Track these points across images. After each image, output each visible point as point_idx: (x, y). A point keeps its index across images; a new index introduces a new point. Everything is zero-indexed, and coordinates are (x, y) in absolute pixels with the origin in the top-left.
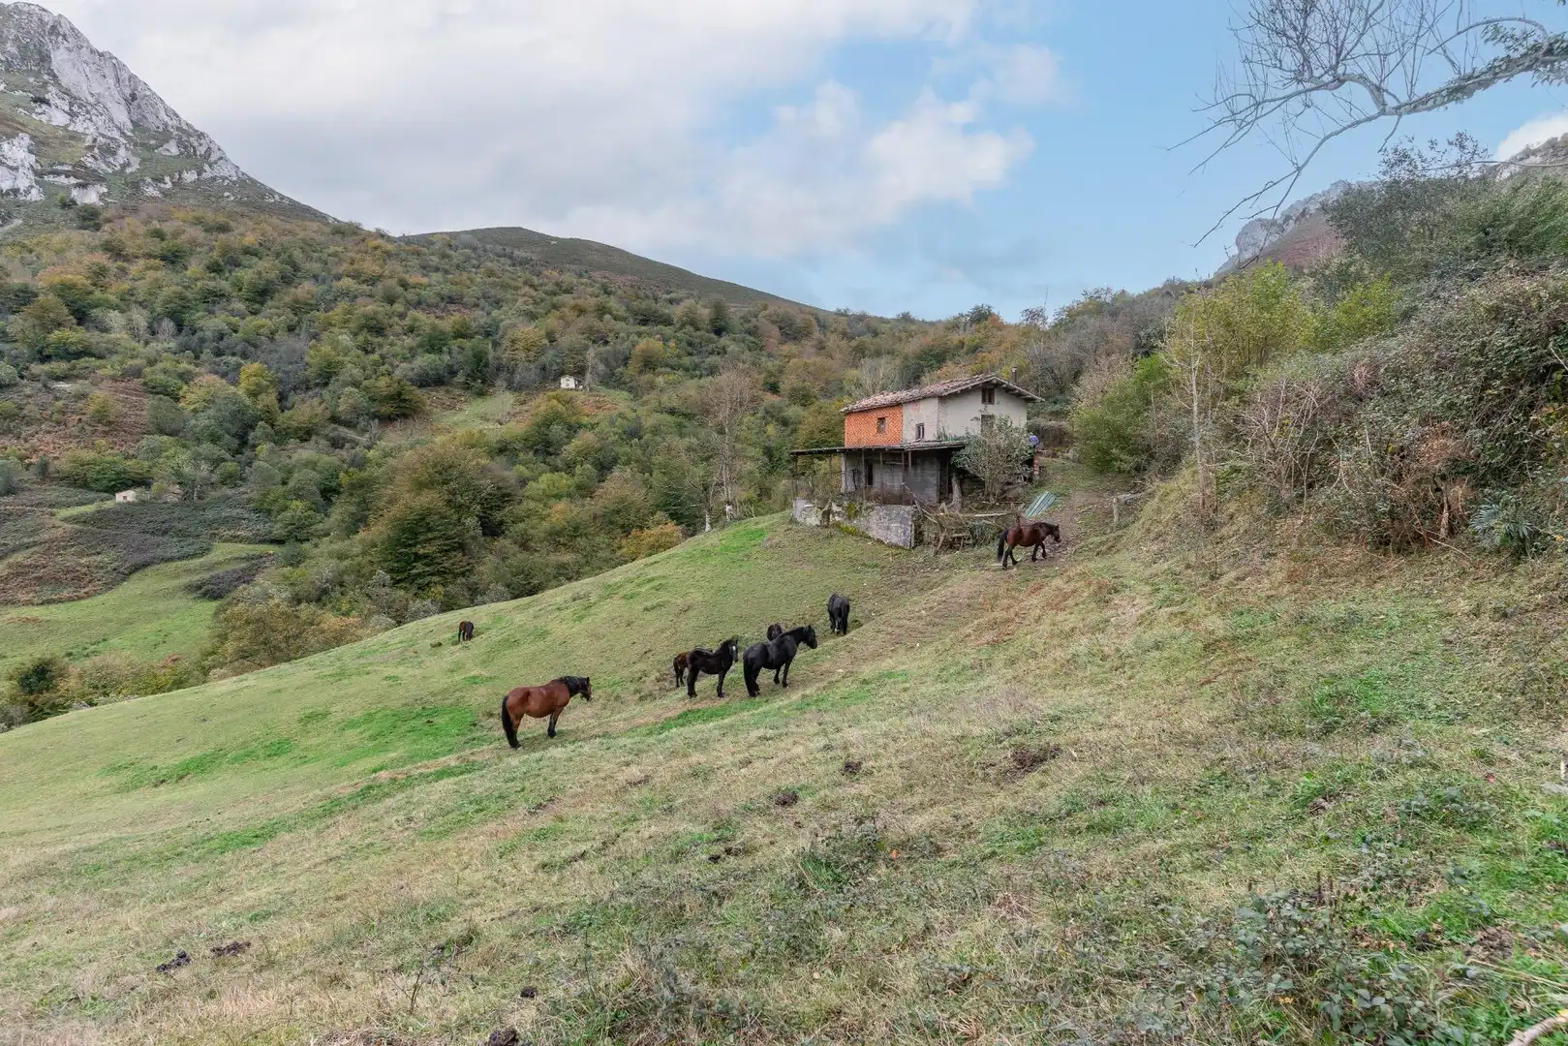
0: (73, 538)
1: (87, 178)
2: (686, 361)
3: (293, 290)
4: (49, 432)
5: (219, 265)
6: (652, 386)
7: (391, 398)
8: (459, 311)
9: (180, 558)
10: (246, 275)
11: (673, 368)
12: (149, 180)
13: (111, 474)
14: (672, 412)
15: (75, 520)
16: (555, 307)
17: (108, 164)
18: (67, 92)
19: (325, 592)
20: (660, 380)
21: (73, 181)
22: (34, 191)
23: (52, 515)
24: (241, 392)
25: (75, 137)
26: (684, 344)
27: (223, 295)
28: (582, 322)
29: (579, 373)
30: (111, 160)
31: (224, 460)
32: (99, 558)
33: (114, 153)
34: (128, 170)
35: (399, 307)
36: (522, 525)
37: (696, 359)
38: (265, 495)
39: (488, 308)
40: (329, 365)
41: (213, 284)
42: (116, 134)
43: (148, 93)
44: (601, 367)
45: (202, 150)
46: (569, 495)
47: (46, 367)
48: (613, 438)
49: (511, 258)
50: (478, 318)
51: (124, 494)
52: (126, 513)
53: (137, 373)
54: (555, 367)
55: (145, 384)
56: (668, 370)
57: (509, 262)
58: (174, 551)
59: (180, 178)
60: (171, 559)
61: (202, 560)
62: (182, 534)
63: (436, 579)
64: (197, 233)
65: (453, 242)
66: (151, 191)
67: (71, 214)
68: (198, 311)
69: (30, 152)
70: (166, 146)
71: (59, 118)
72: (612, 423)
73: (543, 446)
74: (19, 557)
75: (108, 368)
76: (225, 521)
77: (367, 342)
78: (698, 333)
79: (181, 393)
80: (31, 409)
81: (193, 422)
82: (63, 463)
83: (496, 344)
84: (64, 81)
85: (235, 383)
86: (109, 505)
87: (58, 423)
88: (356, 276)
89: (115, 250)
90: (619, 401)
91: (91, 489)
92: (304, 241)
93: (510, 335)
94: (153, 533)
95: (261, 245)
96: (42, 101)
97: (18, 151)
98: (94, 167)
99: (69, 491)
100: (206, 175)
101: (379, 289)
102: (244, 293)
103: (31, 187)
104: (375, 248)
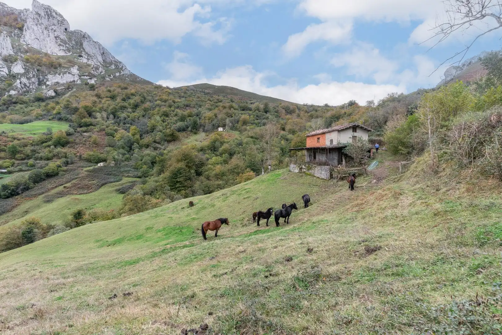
0: (87, 176)
1: (92, 76)
2: (256, 121)
3: (144, 105)
4: (82, 147)
5: (125, 98)
6: (246, 130)
7: (171, 135)
8: (190, 109)
9: (114, 182)
10: (132, 101)
11: (252, 124)
12: (107, 76)
13: (97, 158)
14: (252, 137)
15: (87, 171)
16: (217, 106)
17: (97, 72)
18: (87, 53)
19: (152, 192)
20: (248, 128)
21: (88, 77)
22: (79, 81)
23: (82, 170)
24: (130, 134)
25: (89, 65)
26: (255, 116)
27: (126, 107)
28: (225, 111)
29: (224, 126)
30: (98, 71)
31: (126, 154)
32: (93, 182)
33: (98, 69)
34: (102, 74)
35: (172, 109)
36: (207, 173)
37: (259, 121)
38: (136, 164)
39: (197, 107)
40: (154, 126)
41: (123, 104)
42: (99, 64)
43: (107, 52)
44: (230, 124)
45: (121, 67)
46: (221, 163)
47: (81, 129)
48: (234, 146)
49: (204, 92)
50: (195, 111)
51: (100, 164)
52: (101, 169)
53: (104, 130)
54: (217, 125)
55: (106, 133)
56: (251, 124)
57: (203, 94)
58: (112, 180)
59: (115, 75)
60: (112, 182)
61: (120, 182)
62: (115, 175)
63: (183, 188)
64: (120, 90)
65: (188, 89)
66: (108, 79)
67: (88, 86)
68: (119, 112)
69: (78, 70)
70: (111, 66)
71: (85, 61)
72: (234, 141)
73: (213, 148)
74: (74, 181)
75: (96, 129)
76: (126, 171)
77: (164, 119)
78: (260, 113)
79: (115, 135)
80: (77, 141)
81: (118, 143)
82: (85, 156)
83: (200, 118)
84: (86, 51)
85: (129, 132)
86: (96, 167)
87: (84, 144)
88: (161, 100)
89: (98, 96)
90: (236, 134)
91: (92, 162)
92: (147, 91)
93: (204, 115)
94: (107, 175)
95: (136, 92)
96: (81, 56)
97: (75, 70)
98: (93, 73)
99: (86, 163)
100: (122, 74)
101: (167, 104)
102: (131, 106)
103: (78, 80)
104: (166, 92)
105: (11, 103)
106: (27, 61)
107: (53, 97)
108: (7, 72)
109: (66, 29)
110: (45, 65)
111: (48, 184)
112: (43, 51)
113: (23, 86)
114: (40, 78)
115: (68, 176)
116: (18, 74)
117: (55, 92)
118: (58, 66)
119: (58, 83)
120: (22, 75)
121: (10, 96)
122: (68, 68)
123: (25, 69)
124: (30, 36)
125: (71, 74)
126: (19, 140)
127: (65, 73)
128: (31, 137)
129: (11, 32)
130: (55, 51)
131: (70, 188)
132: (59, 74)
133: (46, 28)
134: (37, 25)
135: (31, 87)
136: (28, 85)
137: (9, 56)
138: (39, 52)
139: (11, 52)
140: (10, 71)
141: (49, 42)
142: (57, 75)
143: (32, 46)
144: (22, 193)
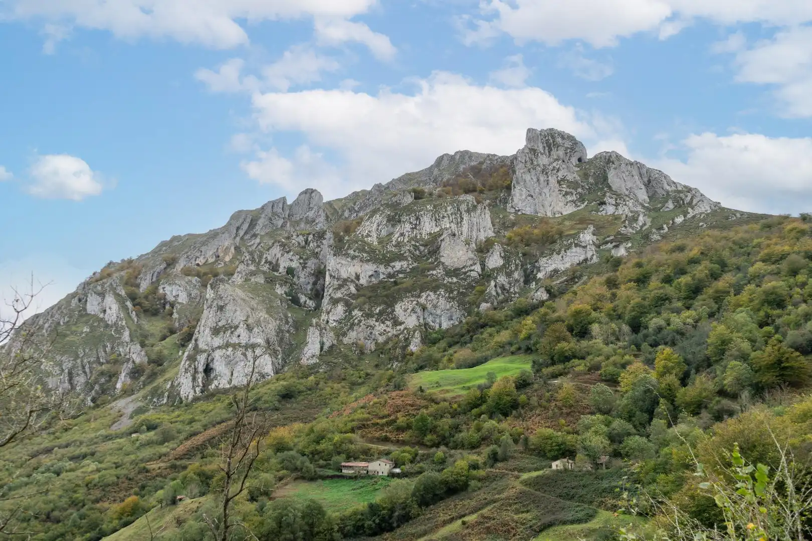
0: (519, 497)
1: (620, 239)
3: (716, 283)
5: (670, 277)
9: (572, 522)
12: (654, 230)
13: (555, 447)
15: (526, 483)
17: (633, 228)
18: (615, 193)
21: (614, 244)
22: (595, 257)
23: (517, 477)
24: (653, 376)
25: (616, 218)
27: (667, 299)
30: (635, 225)
31: (629, 434)
32: (524, 515)
33: (637, 220)
34: (644, 228)
35: (801, 278)
40: (723, 342)
41: (662, 291)
42: (639, 209)
43: (658, 175)
45: (688, 199)
47: (551, 369)
51: (558, 462)
53: (597, 367)
55: (601, 375)
58: (569, 516)
59: (674, 223)
60: (564, 523)
62: (582, 500)
66: (656, 237)
67: (609, 265)
68: (650, 314)
69: (594, 235)
70: (666, 205)
71: (610, 210)
74: (485, 511)
75: (580, 366)
76: (612, 491)
77: (768, 316)
79: (619, 379)
80: (535, 400)
81: (618, 402)
82: (534, 439)
84: (614, 188)
85: (654, 368)
86: (546, 471)
87: (545, 408)
91: (544, 458)
94: (563, 498)
95: (702, 253)
96: (603, 203)
97: (587, 237)
98: (625, 232)
99: (534, 459)
100: (689, 216)
101: (784, 266)
102: (683, 294)
103: (593, 255)
104: (792, 230)
105: (477, 329)
106: (510, 242)
107: (542, 303)
108: (479, 270)
109: (580, 160)
110: (536, 242)
111: (441, 512)
112: (539, 215)
113: (500, 291)
114: (527, 269)
115: (482, 495)
116: (493, 270)
117: (548, 291)
118: (557, 236)
119: (556, 271)
120: (499, 270)
121: (478, 314)
122: (575, 236)
123: (504, 258)
124: (521, 195)
125: (580, 246)
126: (437, 403)
127: (569, 247)
128: (459, 396)
129: (496, 198)
130: (559, 209)
131: (472, 526)
132: (558, 254)
133: (543, 171)
134: (529, 171)
135: (512, 290)
136: (507, 286)
137: (485, 242)
138: (531, 219)
139: (491, 234)
140: (483, 269)
141: (548, 195)
142: (555, 256)
143: (524, 212)
144: (398, 526)
